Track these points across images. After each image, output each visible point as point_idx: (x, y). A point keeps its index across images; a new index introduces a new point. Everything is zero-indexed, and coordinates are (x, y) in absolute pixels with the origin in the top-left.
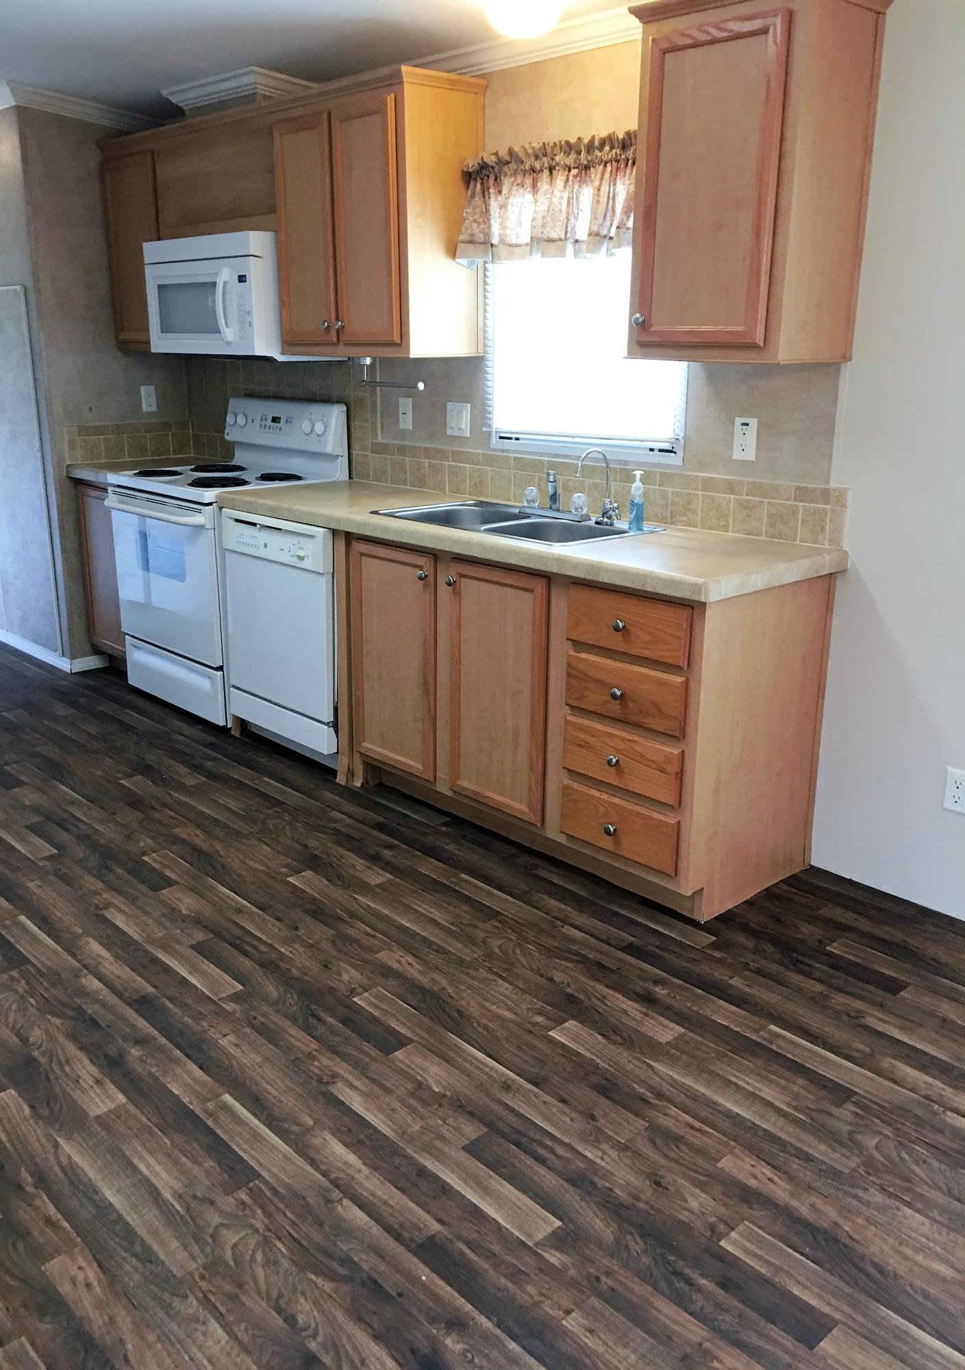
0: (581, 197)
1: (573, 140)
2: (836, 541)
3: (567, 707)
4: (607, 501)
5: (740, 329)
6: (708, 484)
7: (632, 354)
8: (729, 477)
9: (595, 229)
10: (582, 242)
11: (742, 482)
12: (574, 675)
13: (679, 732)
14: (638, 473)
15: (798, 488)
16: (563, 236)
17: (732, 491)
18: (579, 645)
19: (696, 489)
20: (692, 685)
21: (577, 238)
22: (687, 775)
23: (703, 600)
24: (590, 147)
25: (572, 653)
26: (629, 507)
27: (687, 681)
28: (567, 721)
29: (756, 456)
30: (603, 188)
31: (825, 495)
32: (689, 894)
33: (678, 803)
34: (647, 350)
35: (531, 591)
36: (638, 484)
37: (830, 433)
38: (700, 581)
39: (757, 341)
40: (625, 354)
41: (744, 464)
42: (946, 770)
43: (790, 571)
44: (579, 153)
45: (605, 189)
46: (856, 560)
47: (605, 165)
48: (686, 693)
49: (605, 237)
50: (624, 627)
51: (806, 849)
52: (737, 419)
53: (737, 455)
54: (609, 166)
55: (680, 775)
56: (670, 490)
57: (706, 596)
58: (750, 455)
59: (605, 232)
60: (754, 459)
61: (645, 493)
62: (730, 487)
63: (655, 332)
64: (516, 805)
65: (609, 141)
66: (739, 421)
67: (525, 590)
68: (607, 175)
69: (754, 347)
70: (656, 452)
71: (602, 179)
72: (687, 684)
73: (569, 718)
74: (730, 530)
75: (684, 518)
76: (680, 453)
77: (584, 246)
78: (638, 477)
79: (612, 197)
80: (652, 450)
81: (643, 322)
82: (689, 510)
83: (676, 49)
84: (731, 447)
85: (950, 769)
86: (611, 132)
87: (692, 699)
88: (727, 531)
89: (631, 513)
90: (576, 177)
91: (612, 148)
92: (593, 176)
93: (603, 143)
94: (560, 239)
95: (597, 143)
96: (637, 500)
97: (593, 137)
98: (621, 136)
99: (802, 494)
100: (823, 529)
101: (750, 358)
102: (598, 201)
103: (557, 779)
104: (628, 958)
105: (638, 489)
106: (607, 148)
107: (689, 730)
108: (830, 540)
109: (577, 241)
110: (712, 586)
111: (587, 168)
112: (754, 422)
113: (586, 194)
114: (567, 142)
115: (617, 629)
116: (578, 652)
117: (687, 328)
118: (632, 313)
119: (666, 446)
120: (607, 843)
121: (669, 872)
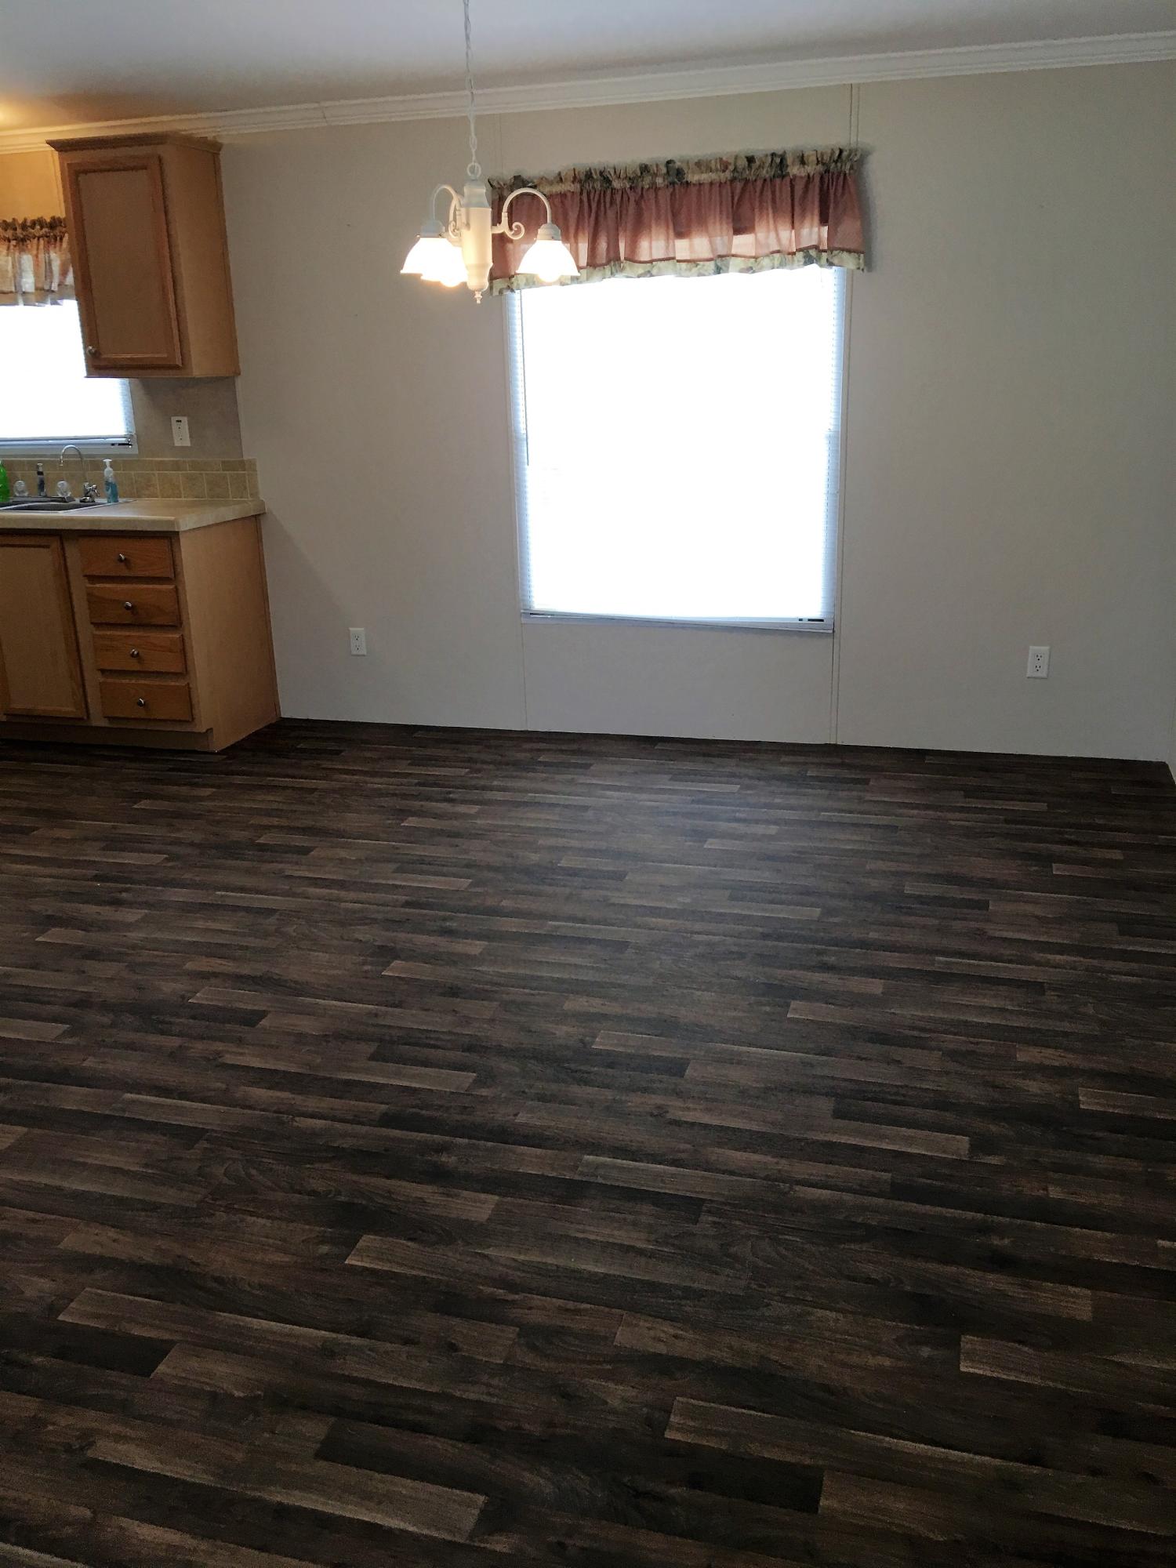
0: (23, 261)
1: (9, 220)
2: (255, 494)
3: (92, 626)
4: (86, 484)
5: (166, 356)
6: (161, 465)
7: (90, 375)
8: (175, 459)
9: (40, 285)
10: (28, 293)
11: (184, 462)
12: (93, 600)
13: (176, 622)
14: (107, 461)
15: (223, 462)
16: (13, 290)
17: (178, 469)
18: (92, 578)
19: (152, 470)
20: (180, 588)
21: (24, 290)
22: (188, 649)
23: (176, 530)
24: (24, 226)
25: (89, 585)
26: (105, 486)
27: (176, 587)
28: (94, 636)
29: (191, 443)
30: (40, 256)
31: (242, 464)
32: (204, 731)
33: (184, 673)
34: (102, 371)
35: (47, 547)
36: (109, 469)
37: (235, 421)
38: (172, 518)
39: (177, 363)
40: (86, 375)
41: (183, 448)
42: (349, 630)
43: (229, 513)
44: (15, 229)
45: (41, 256)
46: (270, 507)
47: (38, 239)
48: (177, 595)
49: (48, 291)
50: (125, 559)
51: (276, 706)
52: (172, 418)
53: (177, 444)
54: (41, 239)
55: (184, 651)
56: (133, 473)
57: (178, 528)
58: (187, 443)
59: (47, 288)
60: (189, 445)
61: (115, 476)
62: (177, 466)
63: (105, 359)
64: (67, 709)
65: (40, 222)
66: (174, 419)
67: (43, 547)
68: (41, 247)
69: (177, 367)
70: (117, 446)
71: (38, 249)
72: (176, 590)
73: (97, 633)
74: (183, 496)
75: (147, 492)
76: (136, 446)
77: (30, 296)
78: (108, 464)
79: (49, 264)
80: (113, 445)
81: (96, 351)
82: (150, 486)
83: (86, 172)
84: (172, 438)
85: (351, 629)
86: (40, 216)
87: (182, 597)
88: (180, 497)
89: (107, 490)
90: (15, 246)
91: (42, 228)
92: (29, 246)
93: (34, 223)
94: (11, 292)
95: (28, 224)
96: (110, 480)
97: (25, 220)
98: (48, 220)
99: (227, 465)
100: (245, 488)
101: (171, 374)
102: (38, 265)
103: (93, 678)
104: (170, 773)
105: (110, 472)
106: (38, 227)
107: (184, 618)
108: (251, 494)
109: (24, 293)
110: (181, 521)
111: (23, 240)
112: (185, 420)
113: (27, 260)
114: (4, 221)
115: (120, 560)
116: (92, 584)
117: (129, 356)
118: (85, 348)
119: (123, 440)
120: (141, 713)
121: (187, 719)
